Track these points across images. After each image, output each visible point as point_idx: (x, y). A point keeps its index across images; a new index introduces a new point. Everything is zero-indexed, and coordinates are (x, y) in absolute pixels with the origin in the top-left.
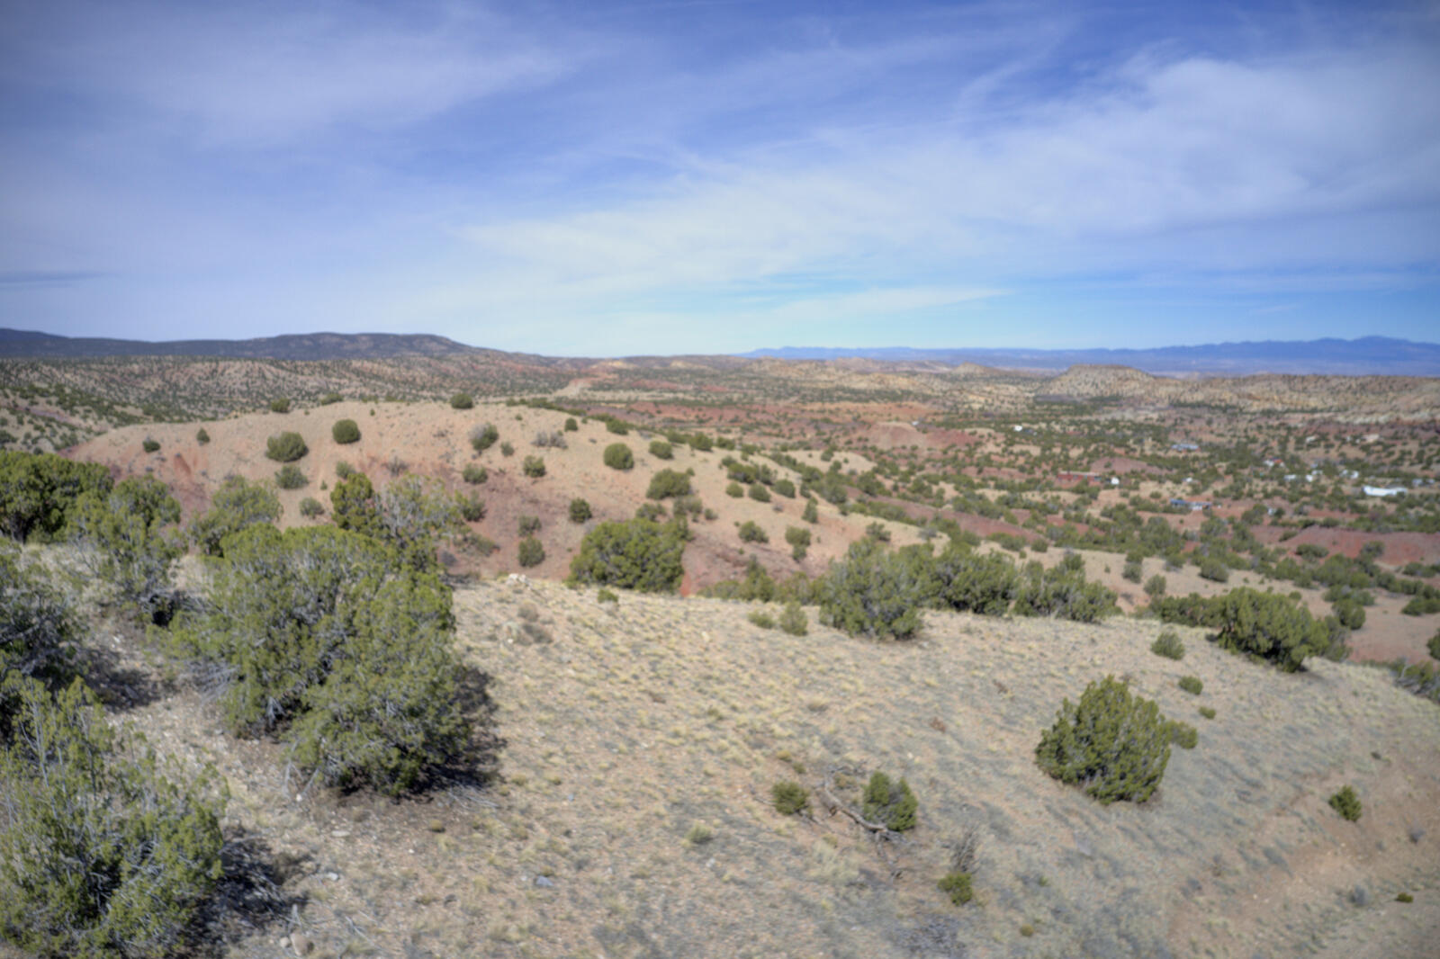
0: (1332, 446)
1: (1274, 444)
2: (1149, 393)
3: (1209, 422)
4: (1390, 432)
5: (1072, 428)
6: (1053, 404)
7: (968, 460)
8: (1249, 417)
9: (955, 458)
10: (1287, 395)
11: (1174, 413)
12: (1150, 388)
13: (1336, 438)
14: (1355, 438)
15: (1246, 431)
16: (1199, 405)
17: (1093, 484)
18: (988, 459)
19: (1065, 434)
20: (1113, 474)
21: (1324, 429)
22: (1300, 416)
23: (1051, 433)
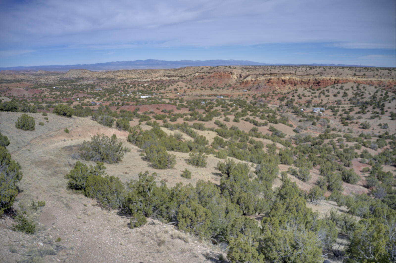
0: (136, 87)
1: (122, 88)
2: (91, 76)
3: (106, 83)
4: (150, 83)
5: (69, 87)
7: (39, 97)
8: (116, 81)
9: (36, 97)
10: (127, 75)
11: (97, 81)
12: (91, 75)
13: (138, 85)
14: (142, 85)
15: (115, 85)
16: (104, 79)
17: (72, 100)
18: (45, 96)
19: (68, 88)
20: (78, 97)
21: (134, 83)
22: (129, 80)
23: (63, 88)
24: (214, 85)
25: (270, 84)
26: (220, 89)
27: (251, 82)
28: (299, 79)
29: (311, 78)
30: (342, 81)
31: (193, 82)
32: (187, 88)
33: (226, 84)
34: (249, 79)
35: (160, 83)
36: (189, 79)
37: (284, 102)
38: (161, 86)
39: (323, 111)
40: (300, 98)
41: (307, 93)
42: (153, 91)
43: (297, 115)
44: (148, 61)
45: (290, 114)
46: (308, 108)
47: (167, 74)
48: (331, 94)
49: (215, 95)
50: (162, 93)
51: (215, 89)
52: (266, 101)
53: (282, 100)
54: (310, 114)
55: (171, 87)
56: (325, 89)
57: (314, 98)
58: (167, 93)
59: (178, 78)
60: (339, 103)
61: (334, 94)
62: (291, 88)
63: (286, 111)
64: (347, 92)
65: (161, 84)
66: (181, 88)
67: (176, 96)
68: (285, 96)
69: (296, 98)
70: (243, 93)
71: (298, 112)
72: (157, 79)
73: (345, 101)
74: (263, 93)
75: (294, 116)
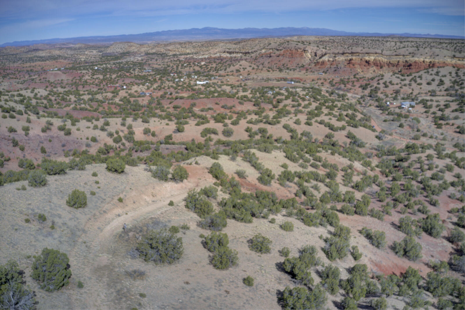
0: (191, 67)
1: (175, 67)
3: (157, 60)
4: (208, 61)
6: (108, 56)
11: (146, 57)
12: (138, 49)
13: (193, 64)
14: (198, 63)
15: (167, 63)
16: (154, 54)
21: (189, 61)
22: (183, 56)
24: (283, 65)
25: (351, 65)
26: (291, 70)
27: (328, 63)
28: (386, 60)
29: (401, 59)
30: (438, 65)
31: (258, 60)
32: (251, 68)
33: (298, 64)
34: (326, 58)
35: (220, 61)
36: (254, 57)
37: (367, 92)
38: (220, 65)
39: (413, 107)
40: (386, 87)
41: (395, 80)
42: (211, 73)
43: (382, 110)
44: (205, 29)
45: (373, 108)
46: (395, 101)
47: (228, 50)
48: (424, 82)
49: (285, 79)
50: (222, 76)
51: (284, 71)
52: (346, 88)
53: (364, 88)
54: (397, 110)
55: (232, 68)
56: (417, 75)
57: (403, 87)
58: (227, 75)
59: (241, 54)
60: (433, 94)
61: (428, 81)
62: (376, 71)
63: (368, 105)
64: (443, 79)
65: (220, 63)
66: (244, 69)
67: (238, 81)
68: (368, 83)
69: (382, 86)
70: (318, 76)
71: (383, 107)
72: (216, 55)
73: (440, 91)
74: (342, 78)
75: (378, 112)
